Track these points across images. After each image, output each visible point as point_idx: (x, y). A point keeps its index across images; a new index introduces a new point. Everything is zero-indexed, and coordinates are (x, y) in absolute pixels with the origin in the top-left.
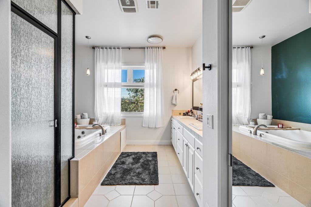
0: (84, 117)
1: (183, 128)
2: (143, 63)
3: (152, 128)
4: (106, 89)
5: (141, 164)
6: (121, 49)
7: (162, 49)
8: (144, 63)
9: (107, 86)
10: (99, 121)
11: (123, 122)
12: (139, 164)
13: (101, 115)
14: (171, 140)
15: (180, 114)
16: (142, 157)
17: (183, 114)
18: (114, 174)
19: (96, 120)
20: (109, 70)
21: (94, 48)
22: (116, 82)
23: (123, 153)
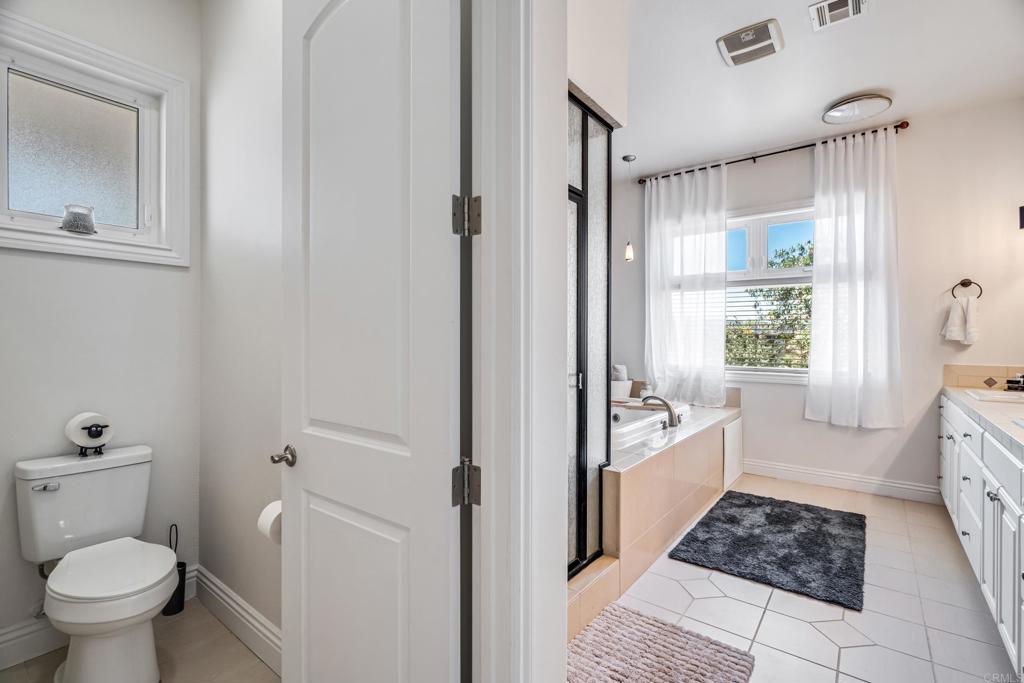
0: (616, 376)
1: (983, 434)
2: (806, 199)
3: (846, 428)
4: (679, 297)
5: (796, 538)
6: (724, 168)
7: (891, 130)
8: (812, 197)
9: (679, 287)
10: (658, 389)
11: (734, 400)
12: (790, 536)
13: (664, 373)
14: (939, 484)
15: (990, 383)
16: (800, 519)
17: (1009, 382)
18: (705, 542)
19: (649, 387)
20: (686, 238)
21: (642, 181)
22: (708, 271)
23: (730, 495)
